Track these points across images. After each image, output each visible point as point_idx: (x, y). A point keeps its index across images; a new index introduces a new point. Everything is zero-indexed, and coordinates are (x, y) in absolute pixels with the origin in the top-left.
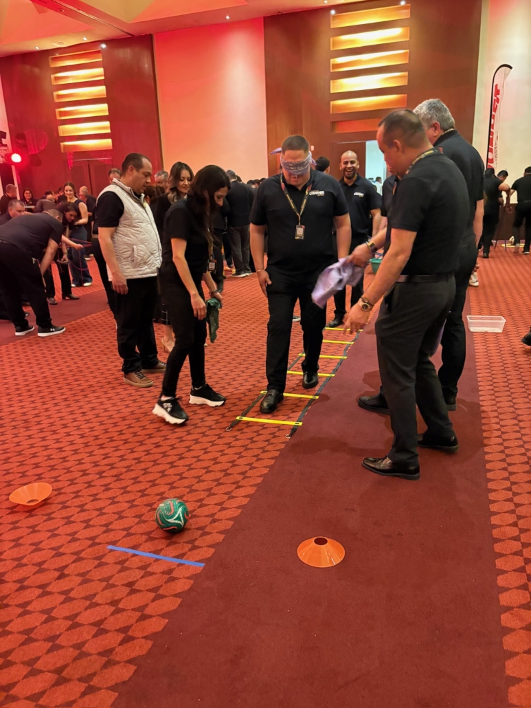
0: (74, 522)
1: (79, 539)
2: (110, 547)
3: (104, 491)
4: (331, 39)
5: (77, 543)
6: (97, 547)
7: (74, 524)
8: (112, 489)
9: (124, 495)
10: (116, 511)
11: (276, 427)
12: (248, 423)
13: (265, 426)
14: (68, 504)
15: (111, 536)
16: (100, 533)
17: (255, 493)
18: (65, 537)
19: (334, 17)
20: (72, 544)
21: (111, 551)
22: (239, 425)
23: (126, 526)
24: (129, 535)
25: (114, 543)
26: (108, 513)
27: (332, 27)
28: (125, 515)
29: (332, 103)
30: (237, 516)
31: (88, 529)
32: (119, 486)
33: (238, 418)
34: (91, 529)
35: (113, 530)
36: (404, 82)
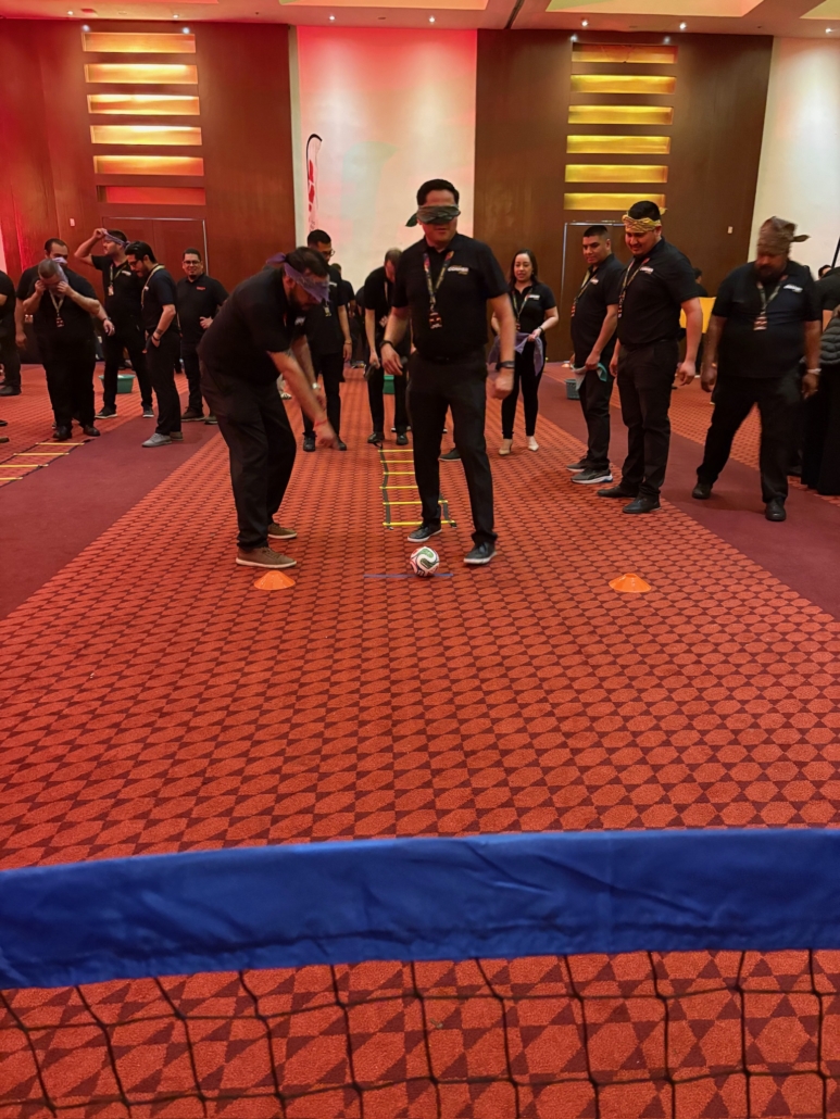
4: (86, 67)
19: (87, 36)
29: (96, 158)
36: (197, 141)
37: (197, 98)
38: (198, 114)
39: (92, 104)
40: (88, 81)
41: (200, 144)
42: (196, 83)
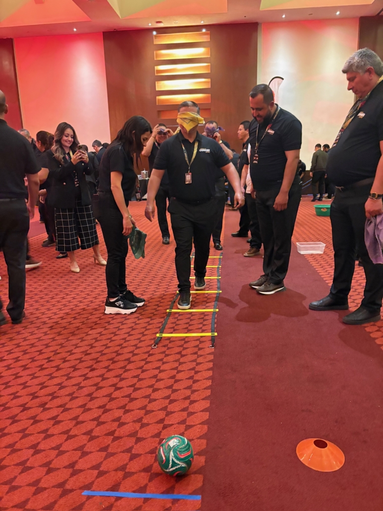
0: (31, 468)
1: (45, 489)
2: (86, 493)
3: (53, 425)
4: (155, 52)
5: (45, 494)
6: (70, 496)
7: (32, 470)
8: (62, 421)
9: (78, 426)
10: (76, 446)
11: (197, 340)
12: (169, 338)
13: (186, 340)
14: (17, 446)
15: (82, 479)
16: (67, 477)
17: (210, 406)
18: (27, 488)
19: (155, 36)
20: (39, 496)
21: (89, 497)
22: (162, 341)
23: (94, 463)
24: (101, 474)
25: (88, 487)
26: (68, 451)
27: (155, 43)
28: (89, 450)
29: (157, 97)
30: (206, 433)
31: (51, 474)
32: (70, 417)
33: (158, 335)
34: (55, 473)
35: (81, 471)
36: (208, 86)
37: (209, 64)
38: (210, 72)
39: (157, 71)
40: (155, 59)
41: (210, 87)
42: (209, 56)
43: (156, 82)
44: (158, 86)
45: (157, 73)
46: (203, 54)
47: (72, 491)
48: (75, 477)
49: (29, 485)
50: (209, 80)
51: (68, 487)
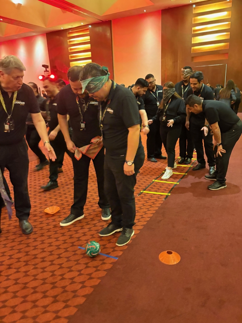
1: (67, 243)
4: (193, 19)
6: (74, 247)
7: (66, 236)
15: (80, 243)
16: (75, 241)
19: (195, 8)
21: (80, 249)
25: (81, 246)
27: (193, 13)
28: (87, 234)
29: (192, 48)
30: (134, 238)
31: (71, 239)
33: (142, 191)
35: (81, 240)
37: (230, 22)
38: (230, 28)
40: (193, 23)
41: (229, 38)
42: (230, 17)
43: (192, 38)
44: (193, 40)
45: (193, 32)
46: (226, 16)
47: (75, 245)
48: (78, 242)
49: (62, 240)
50: (229, 33)
51: (74, 244)
